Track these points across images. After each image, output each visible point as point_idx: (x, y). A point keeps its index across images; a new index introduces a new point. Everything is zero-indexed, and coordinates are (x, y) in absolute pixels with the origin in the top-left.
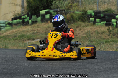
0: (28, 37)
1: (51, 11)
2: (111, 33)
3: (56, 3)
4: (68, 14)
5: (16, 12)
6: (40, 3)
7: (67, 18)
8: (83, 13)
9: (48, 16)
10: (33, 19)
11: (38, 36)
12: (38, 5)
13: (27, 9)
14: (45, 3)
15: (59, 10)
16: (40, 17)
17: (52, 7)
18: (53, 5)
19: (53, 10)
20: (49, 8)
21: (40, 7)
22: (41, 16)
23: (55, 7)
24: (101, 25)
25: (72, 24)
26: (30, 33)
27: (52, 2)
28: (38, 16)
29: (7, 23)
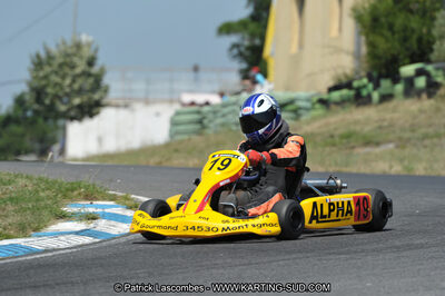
0: (364, 137)
1: (430, 68)
3: (441, 45)
5: (340, 71)
6: (401, 45)
9: (421, 82)
10: (382, 90)
11: (391, 137)
12: (396, 52)
13: (368, 61)
14: (415, 47)
16: (400, 83)
17: (433, 56)
18: (436, 53)
19: (435, 65)
20: (426, 58)
21: (401, 57)
22: (402, 81)
23: (440, 56)
26: (372, 126)
27: (433, 43)
28: (396, 79)
29: (315, 99)
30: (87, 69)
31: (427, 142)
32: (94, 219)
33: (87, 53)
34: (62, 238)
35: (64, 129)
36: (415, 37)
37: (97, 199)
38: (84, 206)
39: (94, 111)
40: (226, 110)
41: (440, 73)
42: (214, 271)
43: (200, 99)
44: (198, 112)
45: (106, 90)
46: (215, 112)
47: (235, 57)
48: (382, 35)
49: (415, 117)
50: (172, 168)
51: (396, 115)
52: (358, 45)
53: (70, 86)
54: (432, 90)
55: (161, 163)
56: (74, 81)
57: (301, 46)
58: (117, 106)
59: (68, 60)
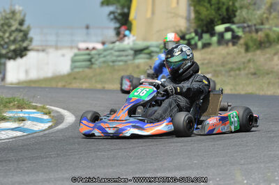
1: (234, 27)
3: (241, 12)
5: (178, 29)
6: (216, 13)
7: (259, 39)
9: (228, 36)
15: (245, 25)
17: (236, 20)
21: (216, 20)
22: (217, 35)
27: (236, 11)
28: (212, 34)
29: (162, 46)
30: (19, 27)
31: (232, 73)
32: (23, 120)
33: (19, 17)
34: (3, 132)
35: (4, 64)
36: (225, 7)
37: (25, 108)
38: (17, 113)
39: (24, 53)
40: (106, 53)
41: (240, 30)
42: (98, 153)
43: (91, 46)
44: (89, 54)
45: (31, 40)
46: (99, 55)
47: (112, 20)
48: (204, 6)
49: (224, 58)
50: (73, 89)
51: (212, 56)
52: (189, 12)
53: (8, 38)
54: (235, 40)
55: (64, 86)
56: (11, 35)
57: (153, 13)
58: (38, 50)
59: (7, 21)
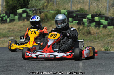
0: (3, 35)
2: (80, 32)
4: (42, 13)
8: (57, 12)
10: (10, 18)
11: (13, 34)
12: (16, 4)
13: (6, 8)
14: (23, 3)
16: (17, 15)
18: (30, 5)
19: (29, 9)
20: (26, 7)
23: (31, 6)
24: (73, 24)
25: (46, 22)
26: (6, 31)
